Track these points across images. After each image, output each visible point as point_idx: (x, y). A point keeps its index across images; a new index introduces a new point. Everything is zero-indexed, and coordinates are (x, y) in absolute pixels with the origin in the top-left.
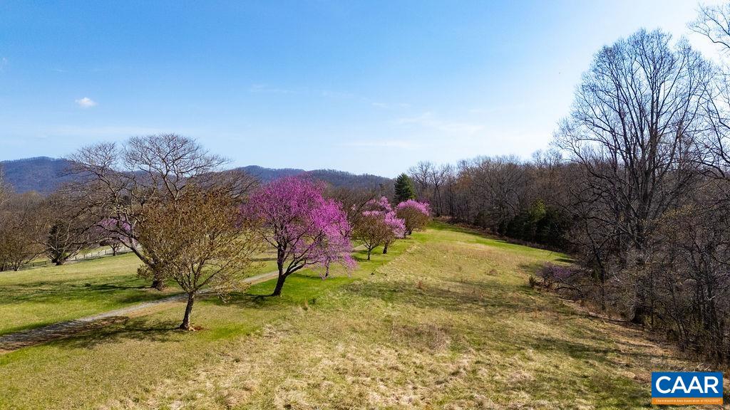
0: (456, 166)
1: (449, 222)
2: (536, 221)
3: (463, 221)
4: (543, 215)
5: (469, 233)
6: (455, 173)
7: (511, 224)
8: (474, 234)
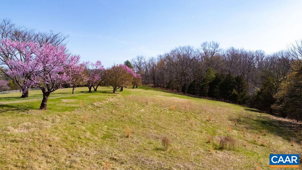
0: (157, 58)
1: (152, 87)
2: (208, 82)
3: (160, 86)
4: (214, 78)
5: (165, 92)
6: (156, 62)
7: (191, 85)
8: (168, 92)
